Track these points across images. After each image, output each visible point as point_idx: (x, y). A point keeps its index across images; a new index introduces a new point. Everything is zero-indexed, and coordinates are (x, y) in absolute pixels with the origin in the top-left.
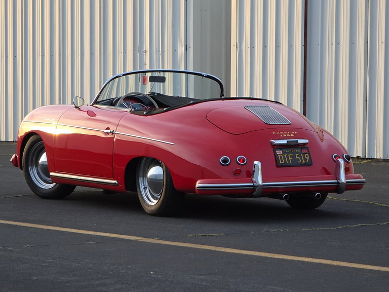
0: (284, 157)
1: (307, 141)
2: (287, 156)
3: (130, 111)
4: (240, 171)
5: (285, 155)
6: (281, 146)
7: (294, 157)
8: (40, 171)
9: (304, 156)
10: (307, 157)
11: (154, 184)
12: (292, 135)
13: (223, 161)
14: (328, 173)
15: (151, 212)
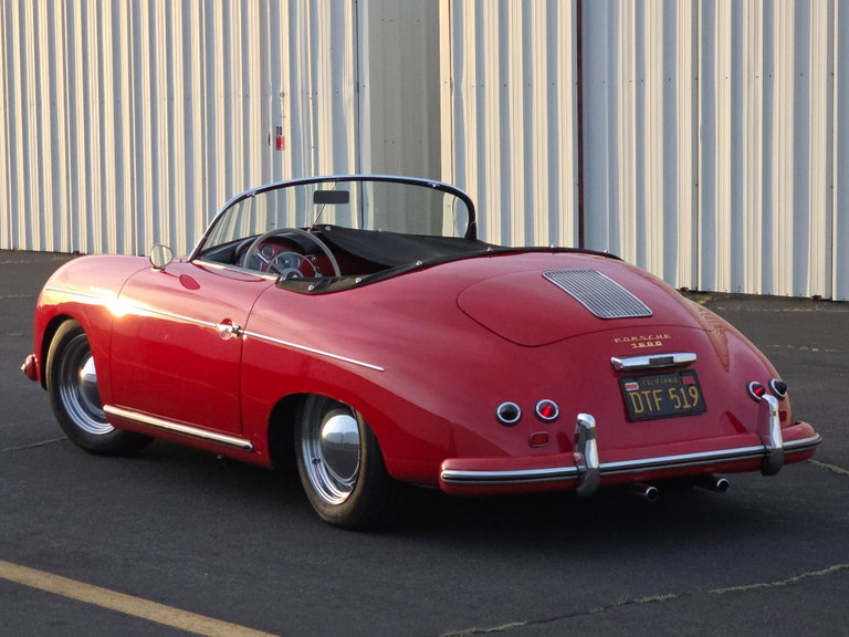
0: (643, 397)
1: (691, 357)
2: (651, 395)
3: (277, 282)
4: (545, 439)
5: (646, 393)
6: (635, 373)
7: (665, 395)
8: (83, 394)
9: (687, 392)
10: (694, 393)
11: (338, 457)
12: (659, 344)
13: (504, 415)
14: (740, 429)
15: (333, 521)
